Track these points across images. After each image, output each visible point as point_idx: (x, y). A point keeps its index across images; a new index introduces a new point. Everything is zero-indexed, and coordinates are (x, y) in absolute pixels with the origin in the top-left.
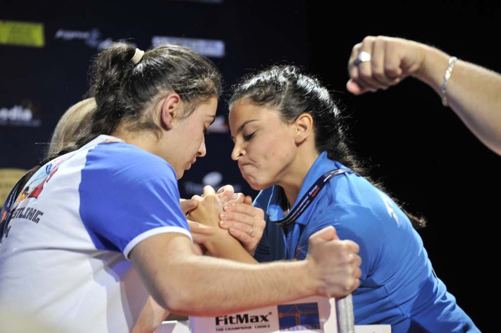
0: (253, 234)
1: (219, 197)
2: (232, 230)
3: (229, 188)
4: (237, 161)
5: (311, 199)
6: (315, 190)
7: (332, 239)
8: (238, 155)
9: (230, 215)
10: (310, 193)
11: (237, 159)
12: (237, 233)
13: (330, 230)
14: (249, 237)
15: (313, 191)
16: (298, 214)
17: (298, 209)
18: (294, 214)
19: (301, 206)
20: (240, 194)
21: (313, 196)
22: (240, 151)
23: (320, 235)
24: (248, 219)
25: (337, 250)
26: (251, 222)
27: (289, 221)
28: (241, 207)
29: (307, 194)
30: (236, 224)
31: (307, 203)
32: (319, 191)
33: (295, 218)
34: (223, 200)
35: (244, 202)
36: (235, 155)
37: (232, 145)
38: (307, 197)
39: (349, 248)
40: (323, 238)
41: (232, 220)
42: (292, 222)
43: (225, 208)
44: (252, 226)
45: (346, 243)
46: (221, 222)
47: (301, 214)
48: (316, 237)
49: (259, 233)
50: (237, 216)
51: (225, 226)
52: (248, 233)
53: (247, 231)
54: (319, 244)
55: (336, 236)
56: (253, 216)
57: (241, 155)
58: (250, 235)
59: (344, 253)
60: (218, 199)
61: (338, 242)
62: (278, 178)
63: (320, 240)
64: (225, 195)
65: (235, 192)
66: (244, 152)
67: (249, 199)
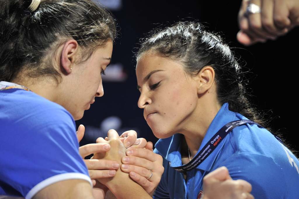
0: (151, 179)
1: (123, 141)
2: (132, 173)
3: (132, 133)
4: (143, 110)
5: (213, 148)
6: (217, 139)
7: (225, 180)
8: (144, 103)
9: (132, 159)
10: (212, 142)
11: (143, 107)
12: (137, 177)
13: (223, 171)
14: (148, 181)
15: (215, 140)
16: (200, 161)
17: (200, 157)
18: (196, 161)
19: (202, 154)
20: (142, 139)
21: (215, 145)
22: (146, 100)
23: (214, 176)
24: (148, 164)
25: (230, 189)
26: (151, 168)
27: (190, 167)
28: (143, 152)
29: (209, 143)
30: (137, 168)
31: (209, 151)
32: (221, 140)
33: (196, 165)
34: (126, 145)
35: (146, 147)
36: (141, 103)
37: (138, 94)
38: (209, 146)
39: (242, 188)
40: (217, 179)
41: (133, 164)
42: (193, 168)
43: (128, 152)
44: (151, 170)
45: (238, 182)
46: (123, 166)
47: (202, 161)
48: (210, 178)
49: (157, 178)
50: (138, 160)
51: (126, 170)
52: (146, 178)
53: (146, 176)
54: (213, 185)
55: (229, 176)
56: (152, 161)
57: (147, 103)
58: (149, 180)
59: (237, 192)
60: (122, 144)
61: (231, 182)
62: (180, 127)
63: (214, 180)
64: (128, 140)
65: (138, 137)
66: (150, 101)
67: (150, 144)
